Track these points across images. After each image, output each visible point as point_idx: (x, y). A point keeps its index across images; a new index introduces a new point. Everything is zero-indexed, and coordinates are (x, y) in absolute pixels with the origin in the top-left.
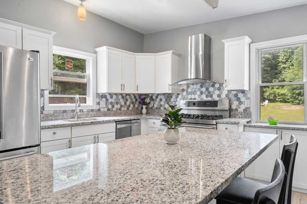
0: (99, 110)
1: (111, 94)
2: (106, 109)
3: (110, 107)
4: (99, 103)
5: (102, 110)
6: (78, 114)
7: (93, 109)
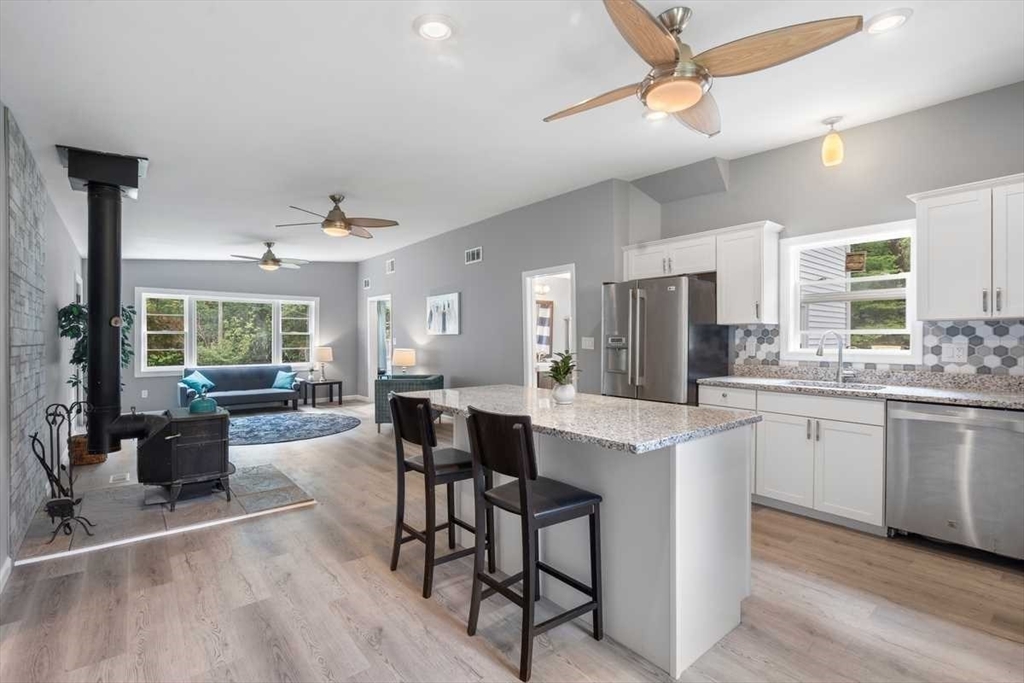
0: (938, 369)
1: (997, 323)
2: (971, 370)
3: (993, 361)
4: (937, 350)
5: (948, 369)
6: (845, 372)
7: (914, 366)
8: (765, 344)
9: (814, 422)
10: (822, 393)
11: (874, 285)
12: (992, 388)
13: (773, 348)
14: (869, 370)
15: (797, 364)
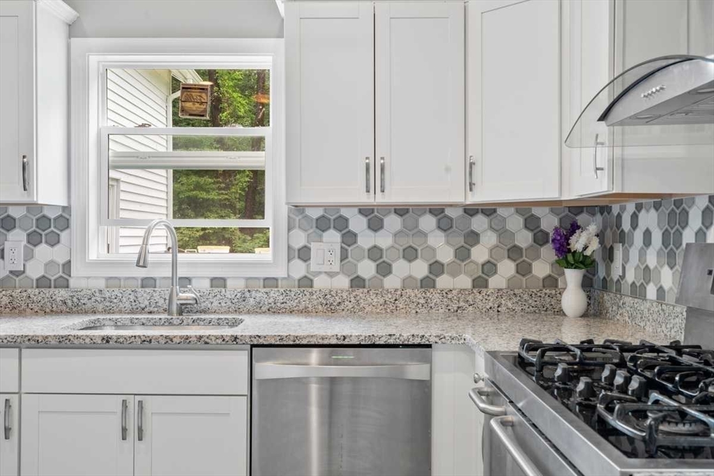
0: (306, 282)
1: (373, 211)
2: (343, 282)
3: (367, 269)
4: (304, 254)
5: (320, 283)
6: (182, 295)
7: (276, 279)
8: (43, 247)
9: (133, 403)
10: (147, 343)
11: (222, 144)
12: (368, 309)
13: (58, 254)
14: (216, 290)
15: (102, 284)
